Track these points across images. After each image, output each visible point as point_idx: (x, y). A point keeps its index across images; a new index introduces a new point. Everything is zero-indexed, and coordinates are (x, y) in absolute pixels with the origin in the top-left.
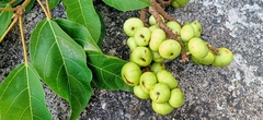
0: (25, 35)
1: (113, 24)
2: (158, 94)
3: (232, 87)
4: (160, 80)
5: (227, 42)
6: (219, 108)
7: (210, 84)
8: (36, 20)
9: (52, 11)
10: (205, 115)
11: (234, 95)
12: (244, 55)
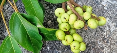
0: (5, 17)
1: (48, 7)
2: (75, 47)
3: (105, 34)
4: (75, 39)
5: (103, 12)
6: (99, 43)
7: (95, 33)
8: (9, 9)
9: (16, 3)
10: (93, 47)
11: (106, 37)
12: (111, 18)
